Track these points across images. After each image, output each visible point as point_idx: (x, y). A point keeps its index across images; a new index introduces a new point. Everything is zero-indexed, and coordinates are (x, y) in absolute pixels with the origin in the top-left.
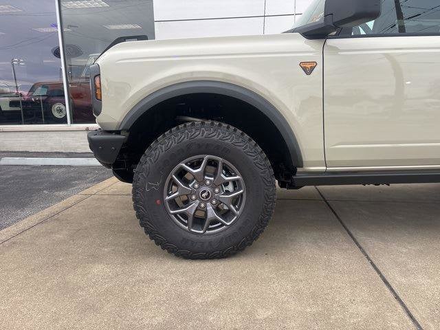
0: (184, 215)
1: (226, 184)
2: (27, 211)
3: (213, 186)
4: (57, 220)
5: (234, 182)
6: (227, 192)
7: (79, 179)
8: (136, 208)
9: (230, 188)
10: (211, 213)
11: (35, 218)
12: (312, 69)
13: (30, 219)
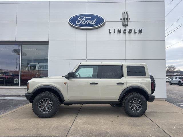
0: (42, 109)
1: (50, 104)
2: (8, 111)
3: (47, 104)
4: (16, 112)
5: (52, 103)
6: (50, 105)
7: (21, 103)
8: (33, 108)
9: (51, 104)
10: (47, 109)
11: (10, 112)
12: (66, 84)
13: (9, 112)
